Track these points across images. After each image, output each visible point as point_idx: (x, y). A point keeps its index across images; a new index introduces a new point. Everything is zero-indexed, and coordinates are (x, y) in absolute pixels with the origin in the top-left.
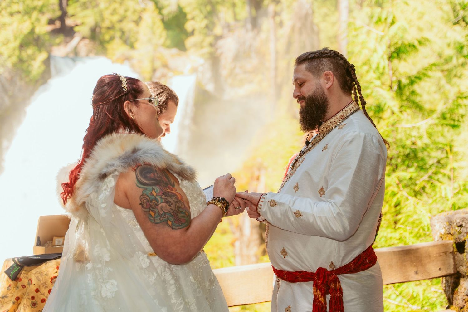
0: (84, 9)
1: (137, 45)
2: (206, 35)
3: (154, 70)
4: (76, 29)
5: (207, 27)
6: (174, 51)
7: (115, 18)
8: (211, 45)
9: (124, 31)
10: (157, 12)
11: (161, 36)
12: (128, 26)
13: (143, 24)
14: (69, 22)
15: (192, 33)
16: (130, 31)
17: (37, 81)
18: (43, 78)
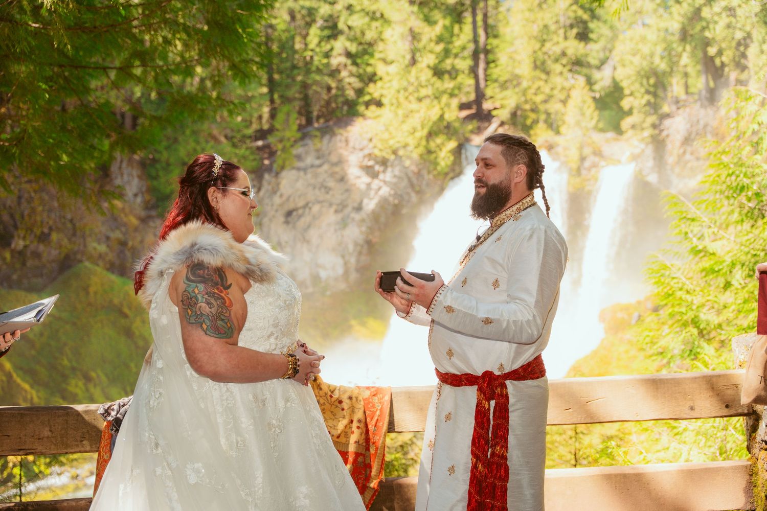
0: (504, 90)
1: (563, 129)
2: (647, 114)
3: (583, 159)
4: (494, 113)
5: (648, 103)
6: (610, 135)
7: (539, 99)
8: (654, 126)
9: (549, 112)
10: (588, 87)
11: (592, 119)
12: (554, 107)
13: (571, 103)
14: (487, 105)
15: (630, 112)
16: (557, 113)
17: (446, 174)
18: (453, 170)
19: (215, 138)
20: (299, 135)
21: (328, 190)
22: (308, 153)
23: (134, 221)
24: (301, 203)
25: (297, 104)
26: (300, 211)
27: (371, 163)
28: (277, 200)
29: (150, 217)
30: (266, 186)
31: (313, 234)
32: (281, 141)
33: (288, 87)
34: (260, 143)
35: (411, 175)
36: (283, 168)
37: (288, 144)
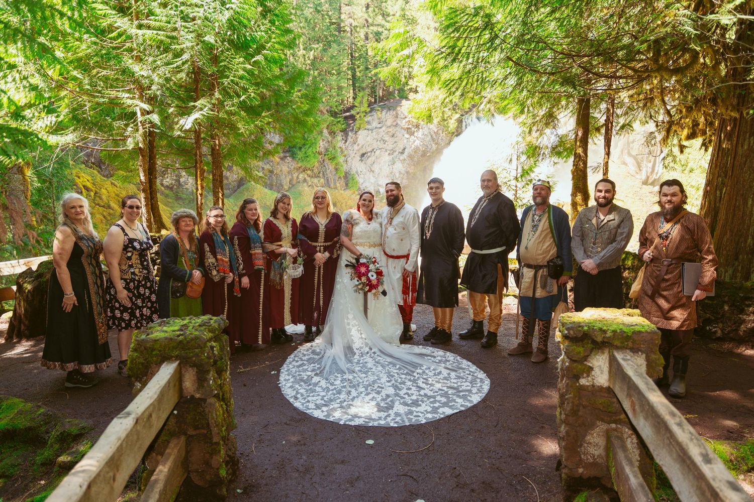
17: (453, 133)
18: (457, 131)
19: (321, 112)
20: (368, 110)
21: (385, 142)
22: (374, 119)
23: (278, 159)
24: (369, 150)
25: (368, 91)
26: (369, 154)
27: (410, 126)
28: (356, 148)
29: (286, 157)
30: (350, 139)
31: (376, 167)
32: (358, 113)
33: (363, 81)
34: (348, 114)
35: (432, 133)
36: (359, 129)
37: (362, 115)
